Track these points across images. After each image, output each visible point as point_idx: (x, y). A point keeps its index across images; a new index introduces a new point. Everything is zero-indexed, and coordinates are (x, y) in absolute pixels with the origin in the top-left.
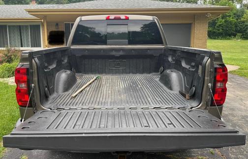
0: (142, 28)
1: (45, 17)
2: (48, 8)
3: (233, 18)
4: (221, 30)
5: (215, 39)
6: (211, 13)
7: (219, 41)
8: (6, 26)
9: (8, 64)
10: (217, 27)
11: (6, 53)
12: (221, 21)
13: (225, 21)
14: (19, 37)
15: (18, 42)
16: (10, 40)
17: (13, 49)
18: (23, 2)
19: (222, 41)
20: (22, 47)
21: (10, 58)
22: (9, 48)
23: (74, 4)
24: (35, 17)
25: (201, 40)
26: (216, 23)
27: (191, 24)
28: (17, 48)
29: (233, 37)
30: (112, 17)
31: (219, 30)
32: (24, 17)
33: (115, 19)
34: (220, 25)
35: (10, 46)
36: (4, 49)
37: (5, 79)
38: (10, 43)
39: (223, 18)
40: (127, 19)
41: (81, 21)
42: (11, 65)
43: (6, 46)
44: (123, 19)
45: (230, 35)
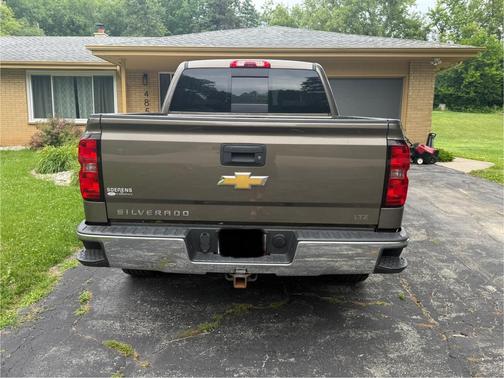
0: (304, 83)
1: (122, 61)
2: (128, 44)
3: (497, 70)
4: (472, 94)
5: (459, 110)
6: (442, 59)
7: (468, 114)
8: (48, 77)
9: (53, 148)
10: (465, 86)
11: (49, 128)
12: (473, 75)
13: (481, 75)
14: (73, 99)
15: (71, 108)
16: (56, 104)
17: (61, 120)
18: (81, 31)
19: (473, 114)
20: (78, 117)
21: (56, 139)
22: (54, 118)
23: (178, 37)
24: (104, 62)
25: (421, 110)
26: (463, 79)
27: (401, 79)
28: (69, 120)
29: (496, 107)
30: (241, 63)
31: (468, 93)
32: (84, 61)
33: (246, 66)
34: (470, 83)
35: (56, 116)
36: (45, 120)
37: (48, 175)
38: (56, 111)
39: (476, 69)
40: (267, 66)
41: (186, 69)
42: (60, 149)
43: (48, 115)
44: (260, 67)
45: (490, 104)
